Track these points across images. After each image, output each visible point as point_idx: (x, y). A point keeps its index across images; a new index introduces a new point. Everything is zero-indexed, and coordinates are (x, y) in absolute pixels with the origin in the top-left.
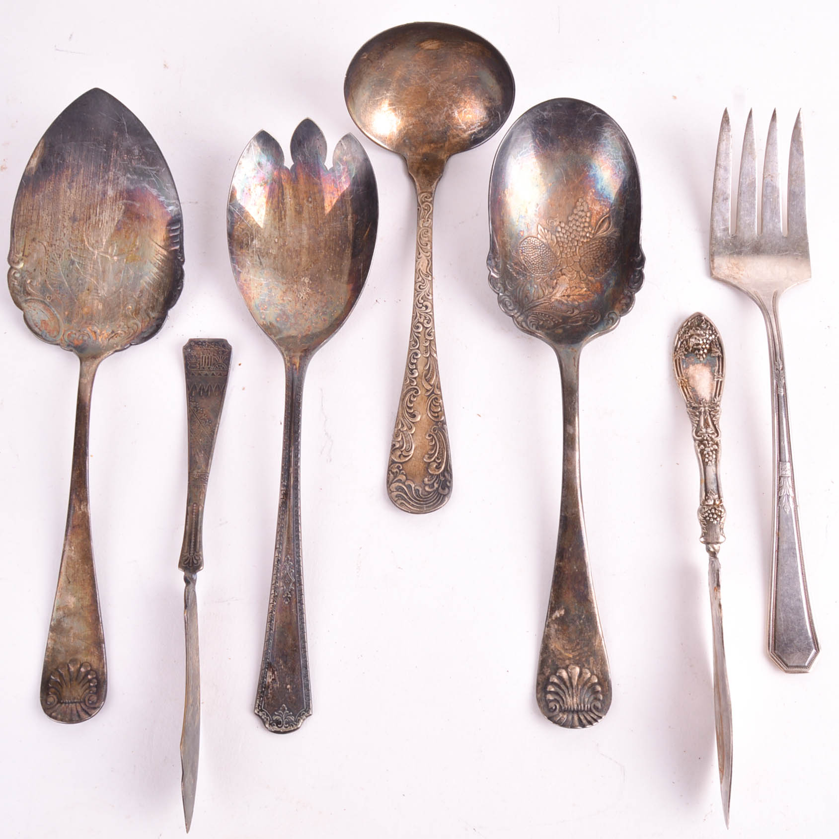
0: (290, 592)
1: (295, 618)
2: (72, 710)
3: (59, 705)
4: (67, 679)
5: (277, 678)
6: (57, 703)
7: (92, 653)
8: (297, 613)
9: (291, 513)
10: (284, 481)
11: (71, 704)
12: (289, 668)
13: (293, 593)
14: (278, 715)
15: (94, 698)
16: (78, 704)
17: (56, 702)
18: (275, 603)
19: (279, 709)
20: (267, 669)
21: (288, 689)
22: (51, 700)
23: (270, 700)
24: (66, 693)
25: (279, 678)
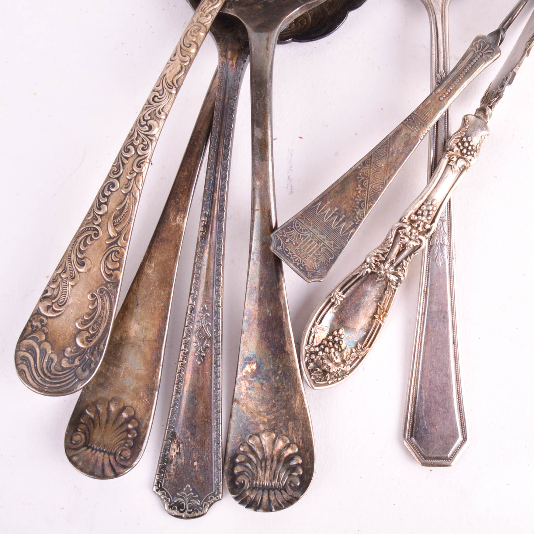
0: (204, 350)
1: (209, 382)
2: (97, 461)
3: (85, 448)
4: (104, 419)
5: (182, 452)
6: (84, 446)
7: (140, 398)
8: (211, 375)
9: (212, 251)
10: (206, 210)
11: (98, 452)
12: (198, 442)
13: (208, 351)
14: (181, 497)
15: (128, 454)
16: (106, 455)
17: (81, 444)
18: (185, 362)
19: (182, 490)
20: (171, 439)
21: (195, 467)
22: (77, 438)
23: (172, 477)
24: (97, 436)
25: (184, 452)
